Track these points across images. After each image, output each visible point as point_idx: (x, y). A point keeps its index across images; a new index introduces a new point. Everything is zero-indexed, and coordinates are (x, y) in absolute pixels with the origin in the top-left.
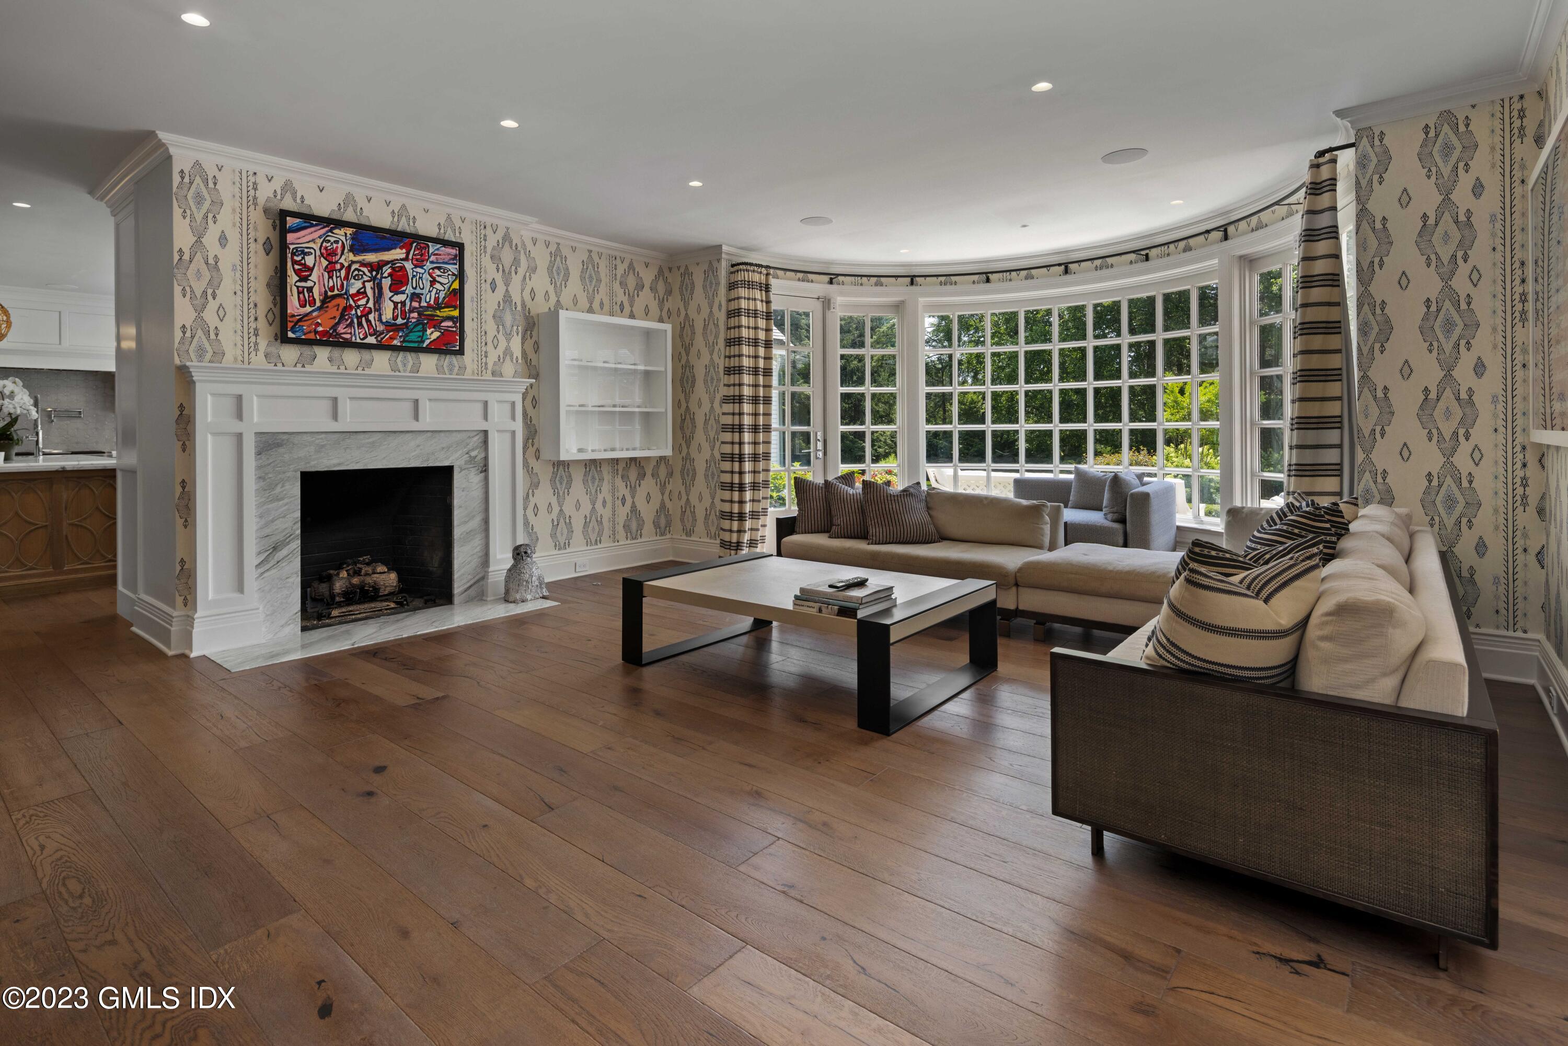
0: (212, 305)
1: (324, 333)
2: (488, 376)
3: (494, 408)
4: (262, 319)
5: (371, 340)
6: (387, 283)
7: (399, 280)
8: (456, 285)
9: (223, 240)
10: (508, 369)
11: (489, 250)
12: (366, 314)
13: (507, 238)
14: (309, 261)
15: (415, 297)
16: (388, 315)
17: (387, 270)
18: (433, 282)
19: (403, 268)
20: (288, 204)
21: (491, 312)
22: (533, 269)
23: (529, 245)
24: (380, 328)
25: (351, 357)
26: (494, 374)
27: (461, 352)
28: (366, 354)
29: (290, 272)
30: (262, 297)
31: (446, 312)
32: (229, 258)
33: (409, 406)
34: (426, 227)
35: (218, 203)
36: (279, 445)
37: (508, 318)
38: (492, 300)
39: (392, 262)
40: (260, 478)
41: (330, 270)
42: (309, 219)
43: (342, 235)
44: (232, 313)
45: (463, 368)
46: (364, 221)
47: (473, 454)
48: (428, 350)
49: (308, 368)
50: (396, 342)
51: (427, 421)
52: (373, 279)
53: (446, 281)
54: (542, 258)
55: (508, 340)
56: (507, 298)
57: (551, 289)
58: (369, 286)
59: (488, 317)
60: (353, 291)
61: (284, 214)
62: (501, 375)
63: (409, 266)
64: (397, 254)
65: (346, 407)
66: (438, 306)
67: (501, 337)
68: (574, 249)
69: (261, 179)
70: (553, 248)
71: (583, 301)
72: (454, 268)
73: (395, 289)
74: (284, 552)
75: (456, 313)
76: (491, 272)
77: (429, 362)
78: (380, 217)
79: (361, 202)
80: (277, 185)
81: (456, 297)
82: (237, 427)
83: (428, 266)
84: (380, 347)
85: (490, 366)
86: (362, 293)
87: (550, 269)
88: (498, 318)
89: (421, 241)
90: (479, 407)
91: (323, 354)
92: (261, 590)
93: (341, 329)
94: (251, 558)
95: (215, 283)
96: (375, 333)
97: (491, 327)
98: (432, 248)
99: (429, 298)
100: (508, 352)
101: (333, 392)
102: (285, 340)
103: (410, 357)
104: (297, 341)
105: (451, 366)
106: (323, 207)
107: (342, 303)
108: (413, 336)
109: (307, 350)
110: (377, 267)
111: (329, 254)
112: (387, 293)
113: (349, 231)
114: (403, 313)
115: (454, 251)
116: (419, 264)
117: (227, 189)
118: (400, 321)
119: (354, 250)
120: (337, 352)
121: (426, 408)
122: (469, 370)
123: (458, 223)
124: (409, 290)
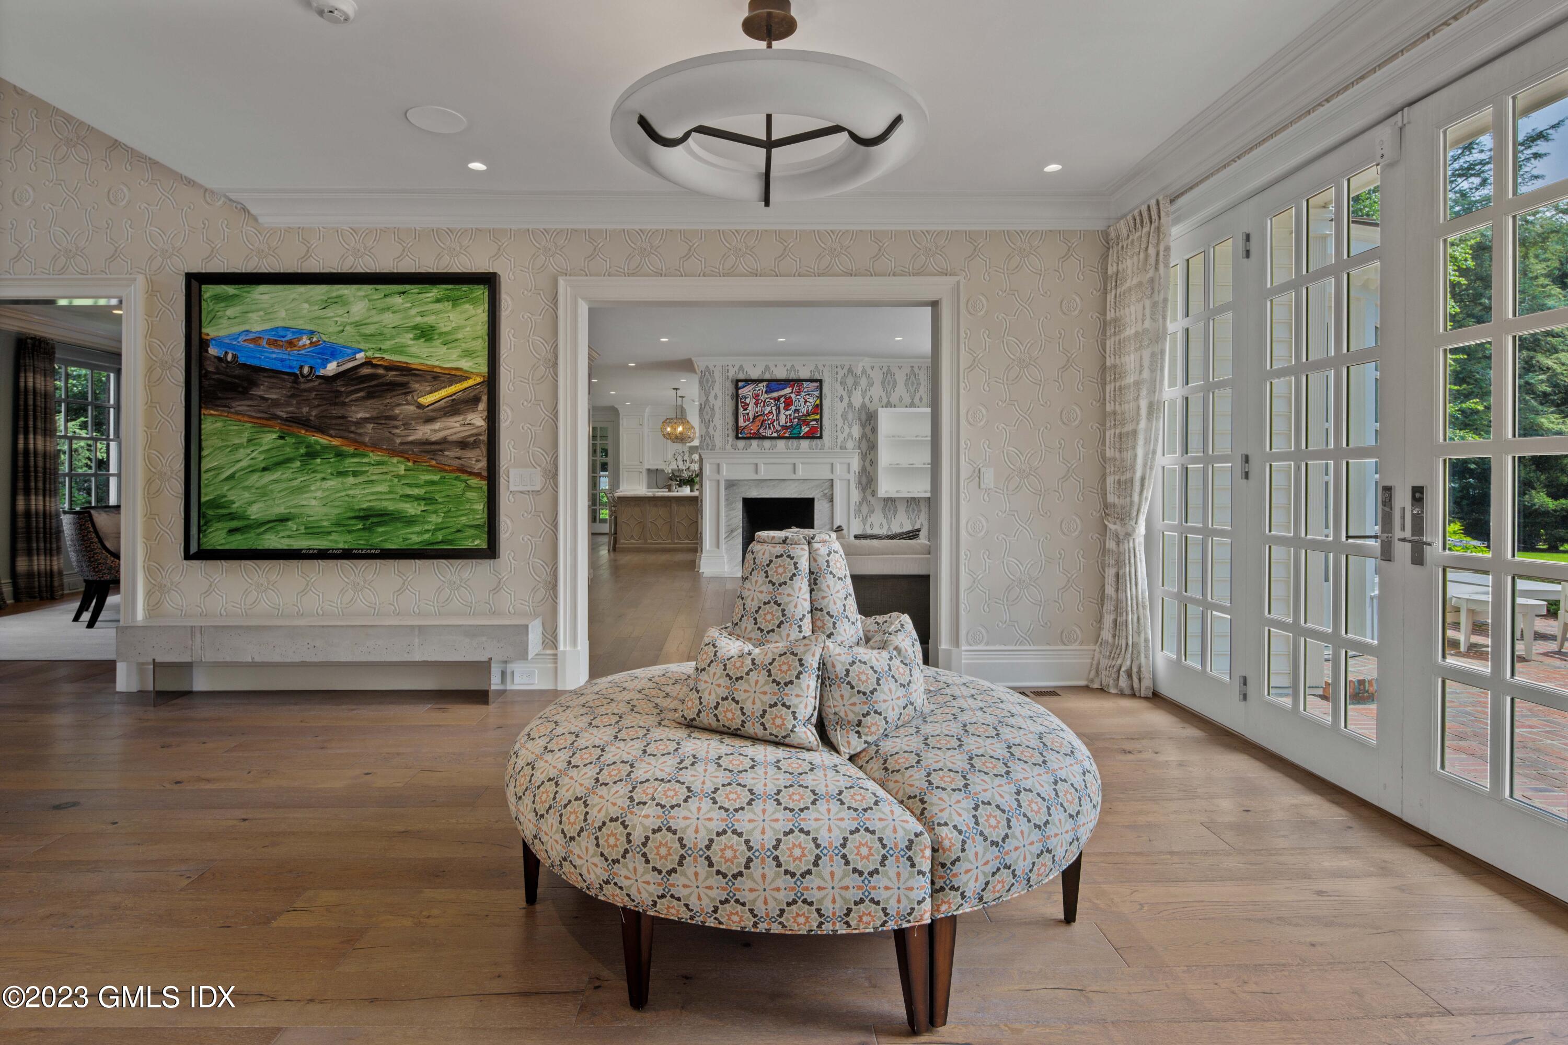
0: (712, 425)
1: (754, 433)
2: (838, 450)
3: (838, 468)
4: (730, 430)
5: (775, 435)
6: (782, 406)
7: (788, 403)
8: (818, 402)
9: (716, 397)
10: (850, 444)
11: (839, 379)
12: (772, 423)
13: (850, 371)
14: (748, 401)
15: (797, 411)
16: (782, 422)
17: (782, 400)
18: (806, 402)
19: (790, 398)
20: (741, 376)
21: (840, 413)
22: (871, 385)
23: (869, 371)
24: (779, 428)
25: (767, 443)
26: (841, 448)
27: (821, 437)
28: (774, 442)
29: (740, 407)
30: (730, 420)
31: (813, 417)
32: (718, 404)
33: (791, 467)
34: (804, 374)
35: (714, 382)
36: (734, 485)
37: (850, 416)
38: (840, 407)
39: (785, 395)
40: (727, 500)
41: (756, 404)
42: (748, 381)
43: (762, 386)
44: (719, 428)
45: (823, 446)
46: (774, 378)
47: (826, 492)
48: (803, 438)
49: (749, 450)
50: (787, 435)
51: (801, 473)
52: (776, 405)
53: (812, 401)
54: (877, 376)
55: (850, 428)
56: (850, 405)
57: (884, 395)
58: (774, 408)
59: (838, 417)
60: (766, 412)
61: (738, 381)
62: (845, 448)
63: (793, 396)
64: (788, 390)
65: (762, 468)
66: (808, 414)
67: (845, 427)
68: (900, 368)
69: (730, 368)
70: (885, 369)
71: (907, 399)
72: (817, 393)
73: (786, 409)
74: (735, 533)
75: (818, 417)
76: (840, 391)
77: (805, 444)
78: (781, 374)
79: (772, 368)
80: (736, 368)
81: (818, 408)
82: (718, 477)
83: (803, 394)
84: (779, 438)
85: (839, 444)
86: (770, 412)
87: (883, 383)
88: (844, 417)
89: (799, 381)
90: (829, 466)
91: (754, 443)
92: (726, 549)
93: (761, 431)
94: (723, 535)
95: (712, 416)
96: (777, 431)
97: (840, 422)
98: (805, 384)
99: (803, 411)
100: (850, 435)
101: (755, 461)
102: (737, 438)
103: (795, 442)
104: (743, 438)
105: (817, 444)
106: (755, 375)
107: (762, 418)
108: (795, 431)
109: (748, 442)
110: (777, 399)
111: (756, 396)
112: (782, 411)
113: (765, 384)
114: (790, 420)
115: (817, 384)
116: (798, 394)
117: (717, 375)
118: (789, 424)
119: (767, 392)
120: (761, 441)
121: (800, 467)
122: (827, 447)
123: (821, 368)
124: (793, 408)
